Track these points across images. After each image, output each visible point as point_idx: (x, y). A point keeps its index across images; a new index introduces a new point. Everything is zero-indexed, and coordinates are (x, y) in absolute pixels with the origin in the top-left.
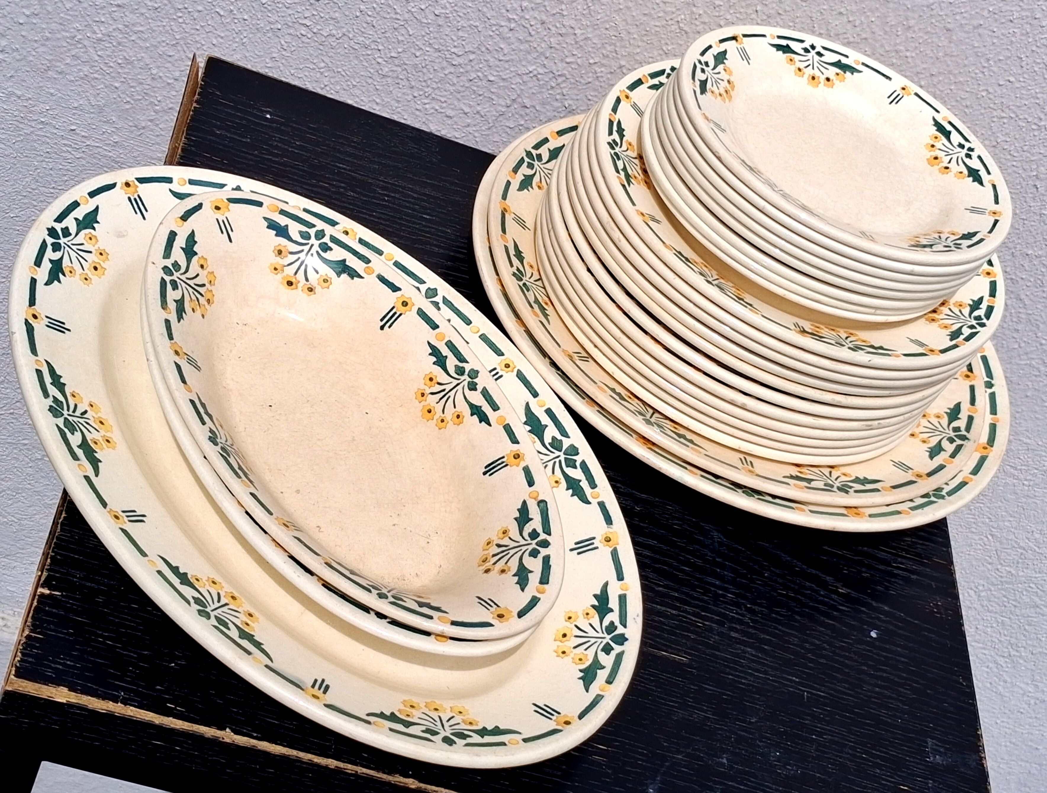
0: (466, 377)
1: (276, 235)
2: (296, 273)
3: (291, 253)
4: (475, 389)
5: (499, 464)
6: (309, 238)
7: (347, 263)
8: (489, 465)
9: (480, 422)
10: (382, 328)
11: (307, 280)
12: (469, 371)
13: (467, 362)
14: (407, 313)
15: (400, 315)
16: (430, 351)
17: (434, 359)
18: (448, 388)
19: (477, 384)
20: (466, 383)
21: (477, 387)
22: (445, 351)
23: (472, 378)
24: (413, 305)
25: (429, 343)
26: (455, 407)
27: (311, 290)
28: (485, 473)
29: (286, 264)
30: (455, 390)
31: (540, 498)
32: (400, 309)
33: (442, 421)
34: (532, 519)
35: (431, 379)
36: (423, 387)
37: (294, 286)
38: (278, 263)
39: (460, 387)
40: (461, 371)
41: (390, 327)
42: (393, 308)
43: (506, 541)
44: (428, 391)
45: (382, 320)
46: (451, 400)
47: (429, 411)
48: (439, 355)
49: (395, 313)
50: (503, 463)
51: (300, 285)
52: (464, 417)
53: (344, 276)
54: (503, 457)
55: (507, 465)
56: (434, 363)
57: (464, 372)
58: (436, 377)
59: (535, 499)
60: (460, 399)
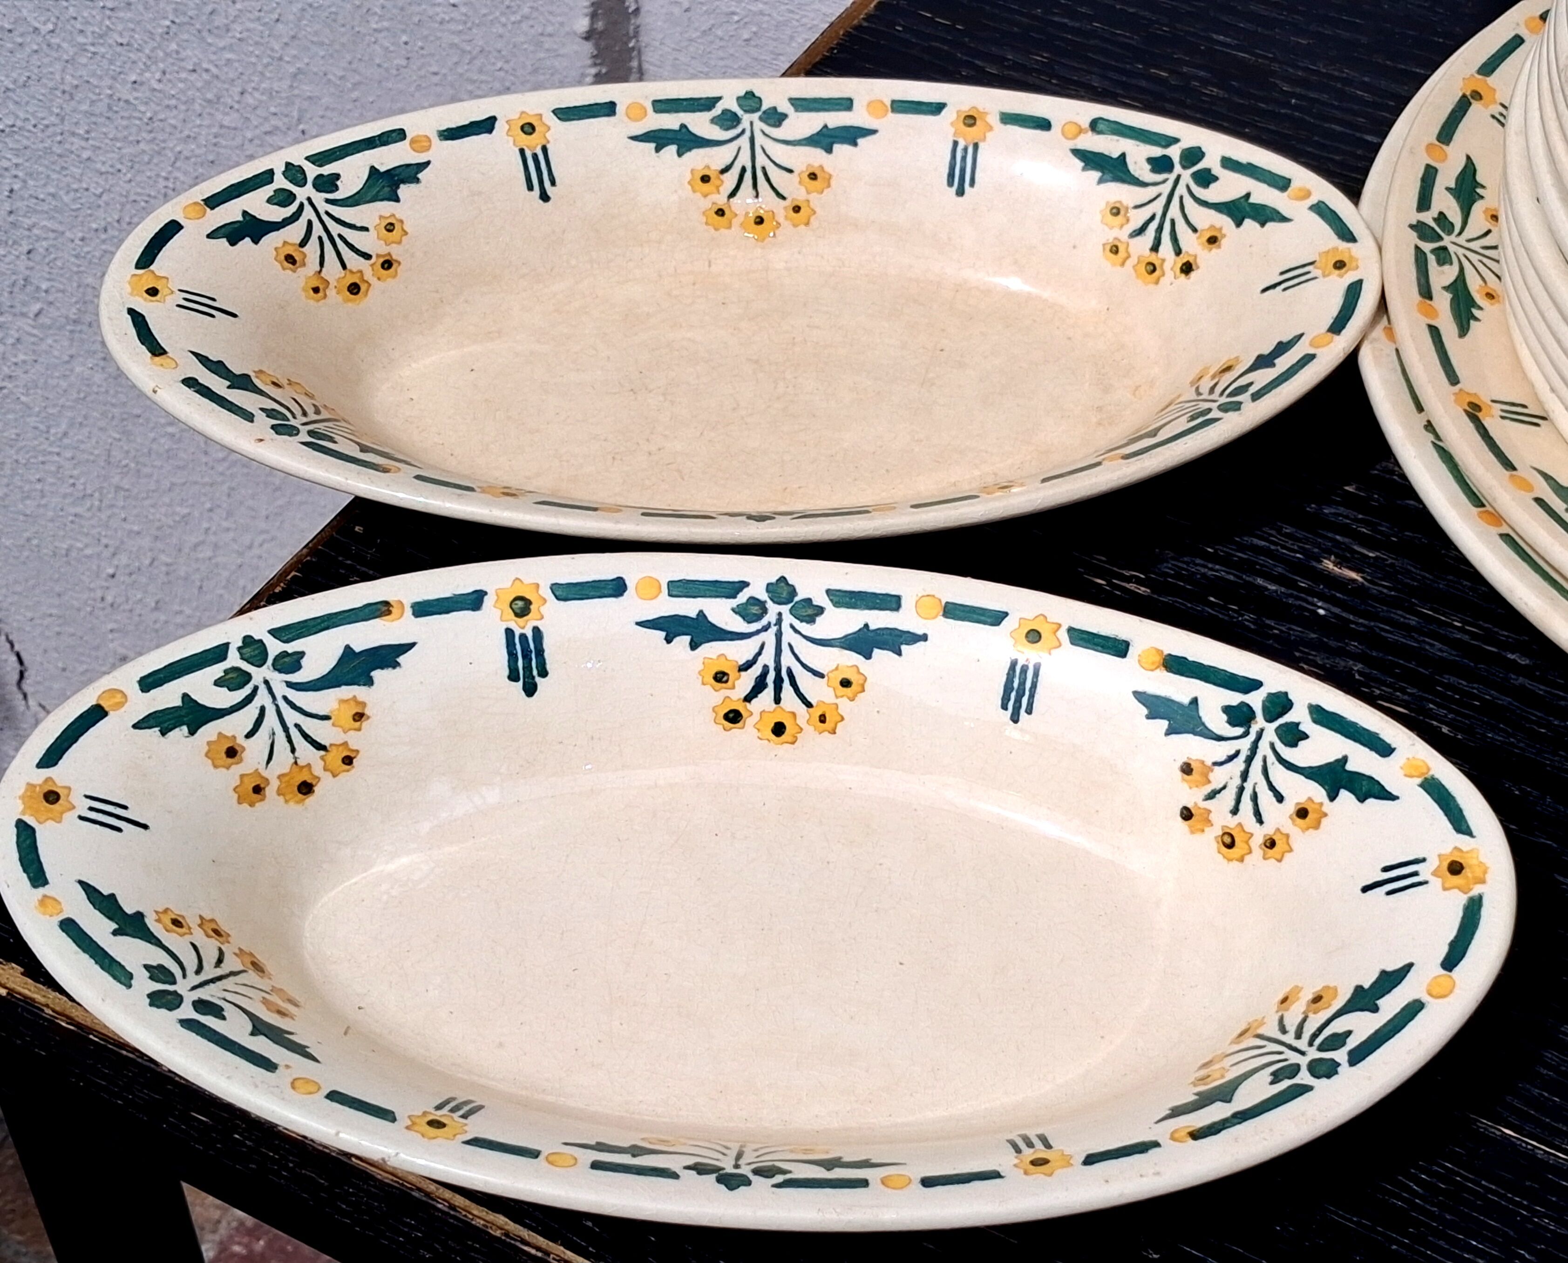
0: (746, 119)
1: (256, 241)
2: (344, 266)
3: (303, 243)
4: (784, 116)
5: (964, 158)
6: (291, 197)
7: (382, 169)
8: (951, 176)
9: (855, 144)
10: (545, 197)
11: (367, 256)
12: (740, 106)
13: (720, 98)
14: (548, 135)
15: (545, 149)
16: (653, 145)
17: (673, 148)
18: (745, 159)
19: (775, 108)
20: (759, 125)
21: (780, 110)
22: (671, 121)
23: (758, 109)
24: (540, 116)
25: (634, 138)
26: (790, 171)
27: (387, 264)
28: (960, 192)
29: (318, 269)
30: (758, 150)
31: (1086, 124)
32: (532, 144)
33: (797, 209)
34: (1123, 155)
35: (705, 179)
36: (706, 204)
37: (363, 287)
38: (308, 278)
39: (760, 139)
40: (729, 120)
41: (553, 183)
42: (522, 151)
43: (1138, 218)
44: (721, 199)
45: (530, 188)
46: (772, 171)
47: (760, 221)
48: (670, 135)
49: (535, 157)
50: (965, 150)
51: (368, 275)
52: (821, 167)
53: (404, 191)
54: (956, 144)
55: (976, 146)
56: (680, 155)
57: (735, 114)
58: (708, 167)
59: (1081, 131)
60: (781, 153)
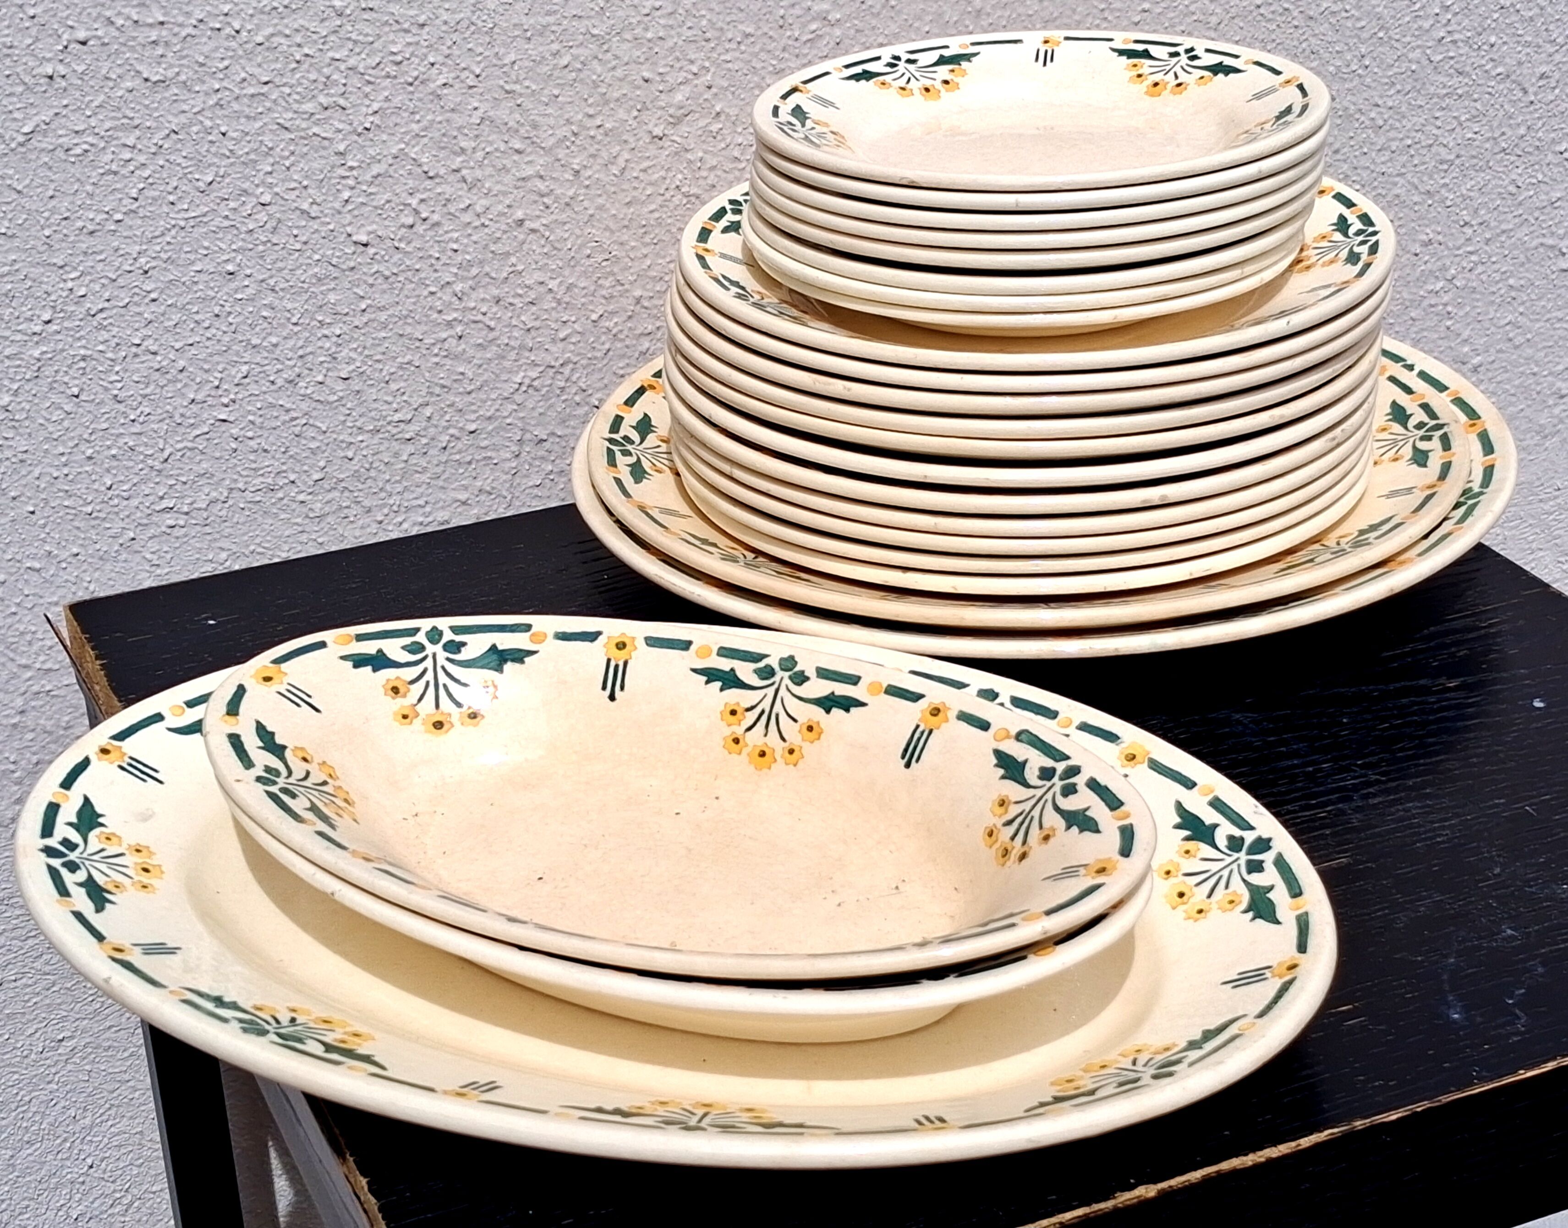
0: (780, 674)
1: (375, 670)
2: (437, 706)
3: (412, 682)
4: (807, 678)
5: (919, 739)
6: (422, 648)
7: (500, 648)
8: (906, 750)
9: (848, 711)
10: (612, 697)
11: (459, 705)
12: (780, 664)
13: (767, 655)
14: (633, 654)
15: (626, 664)
16: (705, 678)
17: (718, 684)
18: (766, 705)
19: (803, 671)
20: (786, 681)
21: (806, 674)
22: (725, 664)
23: (790, 670)
24: (633, 639)
25: (694, 670)
26: (795, 720)
27: (473, 716)
28: (908, 765)
29: (415, 702)
30: (778, 701)
31: (1013, 731)
32: (619, 657)
33: (791, 751)
34: (1025, 761)
35: (733, 713)
36: (727, 731)
37: (446, 727)
38: (403, 706)
39: (783, 692)
40: (767, 673)
41: (622, 688)
42: (609, 661)
43: (1014, 810)
44: (739, 731)
45: (604, 688)
46: (783, 717)
47: (763, 754)
48: (720, 674)
49: (616, 667)
50: (922, 733)
51: (455, 719)
52: (818, 723)
53: (509, 666)
54: (918, 727)
55: (931, 732)
56: (722, 690)
57: (773, 670)
58: (738, 704)
59: (1008, 737)
60: (794, 706)
